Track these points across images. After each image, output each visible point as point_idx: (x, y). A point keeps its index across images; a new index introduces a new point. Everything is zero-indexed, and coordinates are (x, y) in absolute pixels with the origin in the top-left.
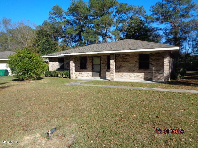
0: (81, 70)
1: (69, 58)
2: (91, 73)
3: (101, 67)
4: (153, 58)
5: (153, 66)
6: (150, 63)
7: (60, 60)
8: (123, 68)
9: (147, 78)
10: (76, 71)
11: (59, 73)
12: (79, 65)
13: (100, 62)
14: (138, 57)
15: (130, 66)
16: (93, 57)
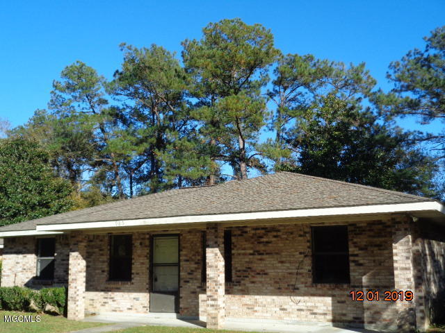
0: (112, 285)
1: (69, 240)
2: (144, 298)
3: (179, 276)
4: (363, 240)
5: (361, 270)
6: (354, 261)
7: (42, 246)
8: (258, 278)
9: (344, 318)
10: (91, 286)
11: (32, 295)
12: (105, 267)
13: (179, 256)
14: (308, 237)
15: (281, 270)
16: (153, 236)
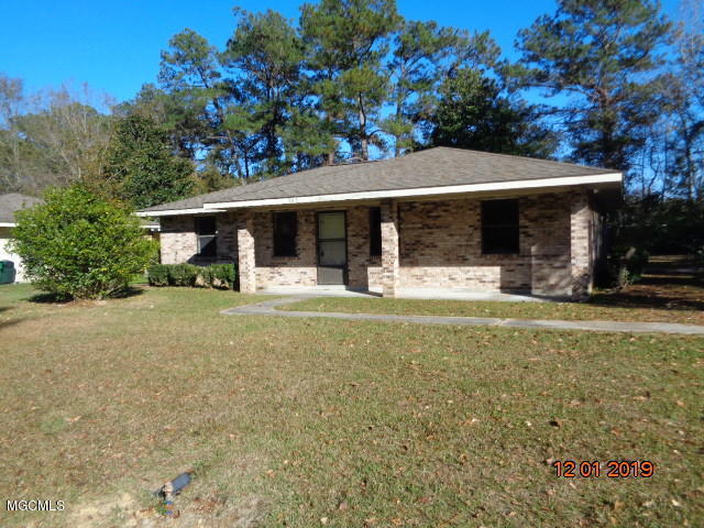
0: (279, 260)
1: (235, 218)
2: (312, 272)
3: (347, 250)
4: (534, 212)
5: (531, 240)
6: (524, 233)
7: (201, 224)
8: (428, 251)
9: (512, 285)
10: (259, 263)
11: (200, 271)
12: (270, 243)
13: (346, 231)
14: (479, 211)
15: (451, 242)
16: (318, 213)
